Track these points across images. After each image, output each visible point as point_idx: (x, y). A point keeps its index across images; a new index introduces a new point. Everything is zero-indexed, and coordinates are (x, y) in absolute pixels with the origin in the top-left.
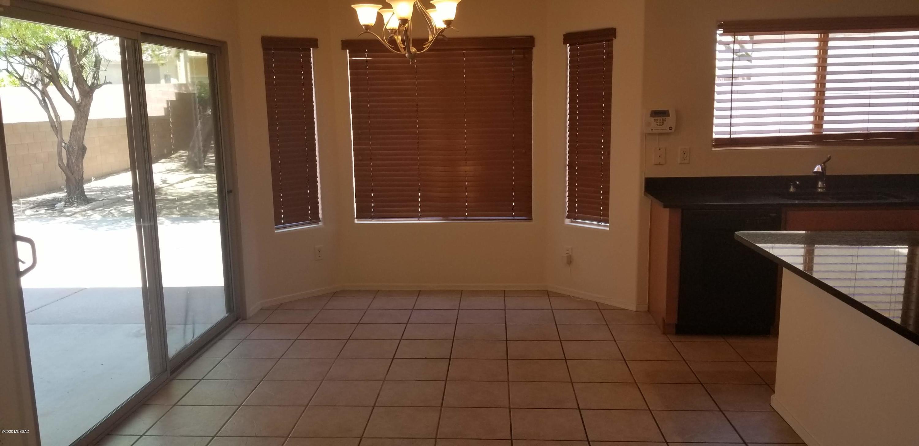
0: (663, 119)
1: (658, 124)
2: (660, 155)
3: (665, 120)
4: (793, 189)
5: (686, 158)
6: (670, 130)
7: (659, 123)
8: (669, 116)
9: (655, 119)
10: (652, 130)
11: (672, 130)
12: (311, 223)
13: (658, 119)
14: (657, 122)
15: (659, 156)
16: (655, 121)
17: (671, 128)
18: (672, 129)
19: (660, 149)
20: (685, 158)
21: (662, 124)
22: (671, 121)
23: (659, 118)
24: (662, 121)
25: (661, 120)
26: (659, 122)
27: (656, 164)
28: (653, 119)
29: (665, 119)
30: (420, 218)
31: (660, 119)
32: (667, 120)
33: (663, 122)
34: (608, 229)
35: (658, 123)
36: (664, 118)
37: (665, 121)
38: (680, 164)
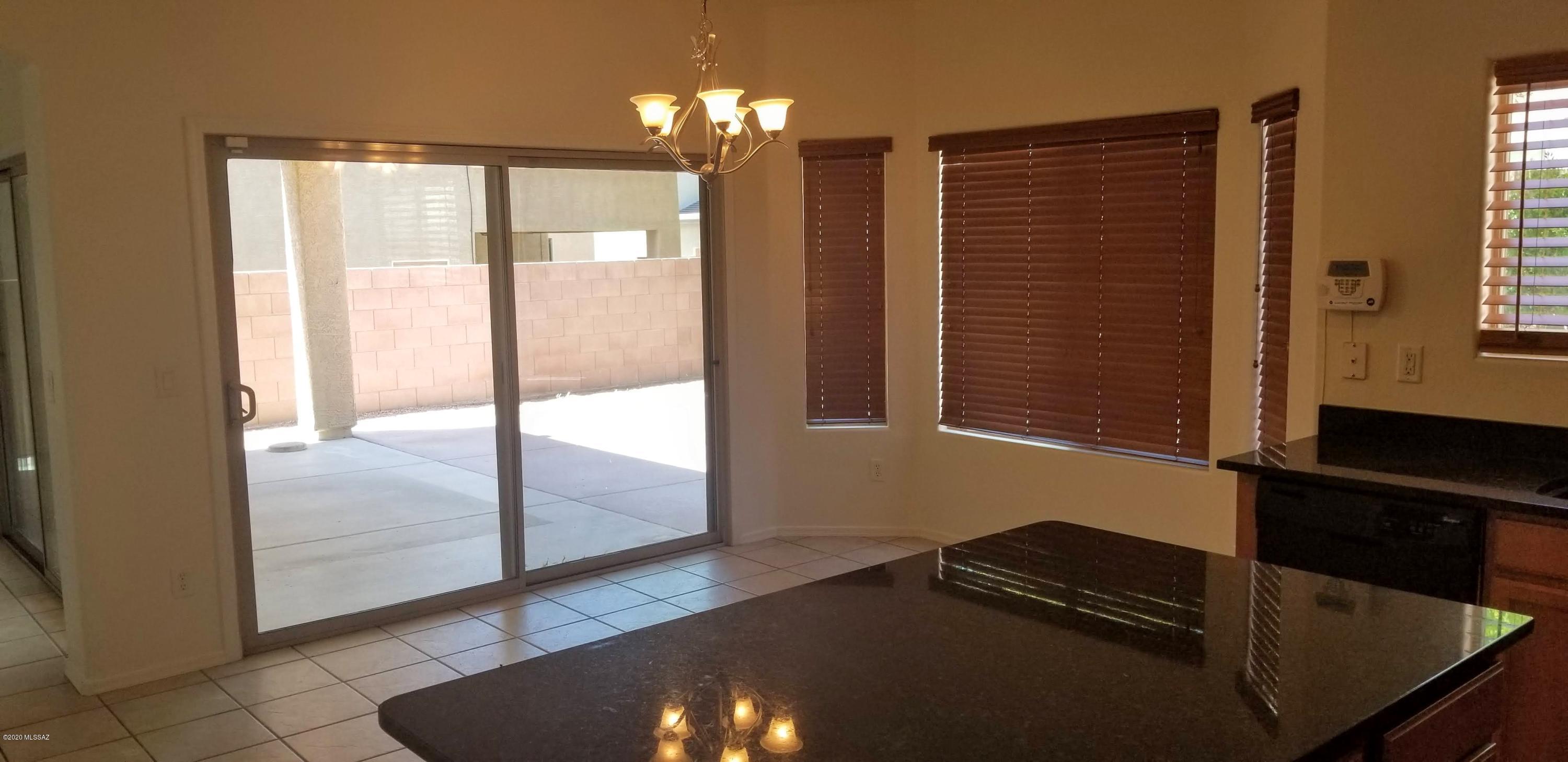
0: (1353, 280)
1: (1342, 292)
2: (1354, 359)
3: (1357, 283)
5: (1413, 369)
6: (1370, 305)
7: (1344, 290)
8: (1366, 274)
9: (1336, 280)
10: (1331, 302)
11: (1374, 306)
12: (869, 423)
13: (1342, 280)
14: (1341, 286)
15: (1353, 361)
16: (1336, 284)
17: (1370, 302)
18: (1374, 302)
19: (1354, 346)
20: (1411, 369)
21: (1352, 292)
22: (1372, 285)
23: (1345, 278)
24: (1352, 284)
25: (1350, 283)
26: (1344, 286)
27: (1346, 378)
28: (1332, 280)
29: (1359, 280)
30: (1027, 435)
31: (1347, 280)
32: (1361, 283)
33: (1354, 286)
35: (1342, 288)
36: (1358, 278)
37: (1359, 285)
38: (1400, 381)
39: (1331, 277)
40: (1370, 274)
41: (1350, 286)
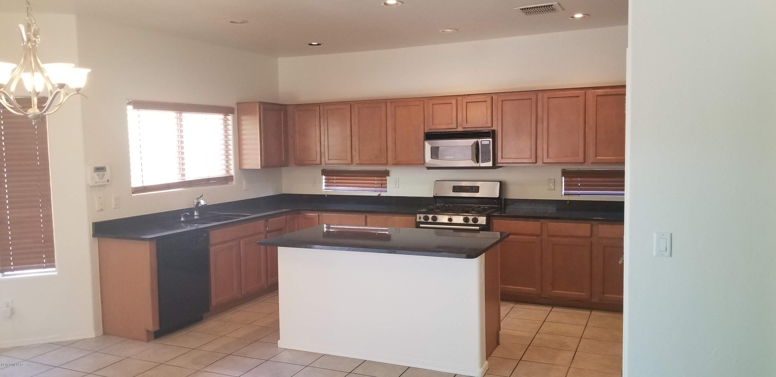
0: (103, 174)
1: (100, 178)
3: (104, 175)
4: (183, 219)
5: (117, 203)
6: (108, 182)
8: (106, 171)
9: (97, 174)
10: (96, 183)
13: (99, 174)
15: (100, 204)
16: (97, 175)
19: (101, 198)
21: (102, 178)
22: (107, 175)
26: (100, 176)
27: (99, 211)
28: (96, 174)
31: (101, 174)
34: (56, 273)
36: (103, 173)
38: (114, 208)
39: (95, 173)
40: (107, 170)
41: (102, 176)
